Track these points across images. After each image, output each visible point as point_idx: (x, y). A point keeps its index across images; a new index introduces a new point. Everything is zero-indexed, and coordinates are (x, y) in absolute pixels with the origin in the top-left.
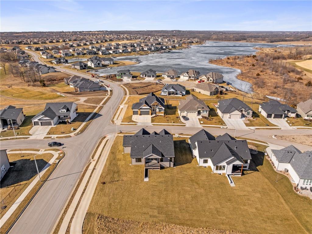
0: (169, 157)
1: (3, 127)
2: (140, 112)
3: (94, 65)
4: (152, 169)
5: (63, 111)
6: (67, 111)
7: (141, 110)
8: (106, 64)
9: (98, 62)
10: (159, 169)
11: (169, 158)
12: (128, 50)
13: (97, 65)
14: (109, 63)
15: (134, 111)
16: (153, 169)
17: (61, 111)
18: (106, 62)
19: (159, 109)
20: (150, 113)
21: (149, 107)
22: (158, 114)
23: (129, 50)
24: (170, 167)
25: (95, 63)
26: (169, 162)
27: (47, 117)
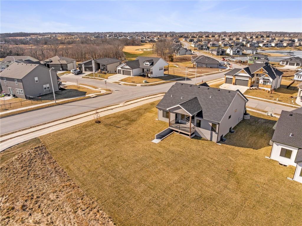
0: (210, 122)
1: (96, 70)
2: (235, 81)
3: (233, 52)
4: (178, 132)
5: (147, 64)
6: (150, 65)
7: (237, 78)
8: (247, 53)
9: (238, 50)
10: (188, 135)
11: (211, 124)
12: (283, 44)
13: (236, 53)
14: (251, 52)
15: (227, 78)
16: (181, 133)
17: (145, 64)
18: (248, 51)
19: (263, 79)
20: (249, 84)
21: (248, 75)
22: (262, 87)
23: (285, 44)
24: (211, 140)
25: (234, 51)
26: (210, 132)
27: (128, 66)
